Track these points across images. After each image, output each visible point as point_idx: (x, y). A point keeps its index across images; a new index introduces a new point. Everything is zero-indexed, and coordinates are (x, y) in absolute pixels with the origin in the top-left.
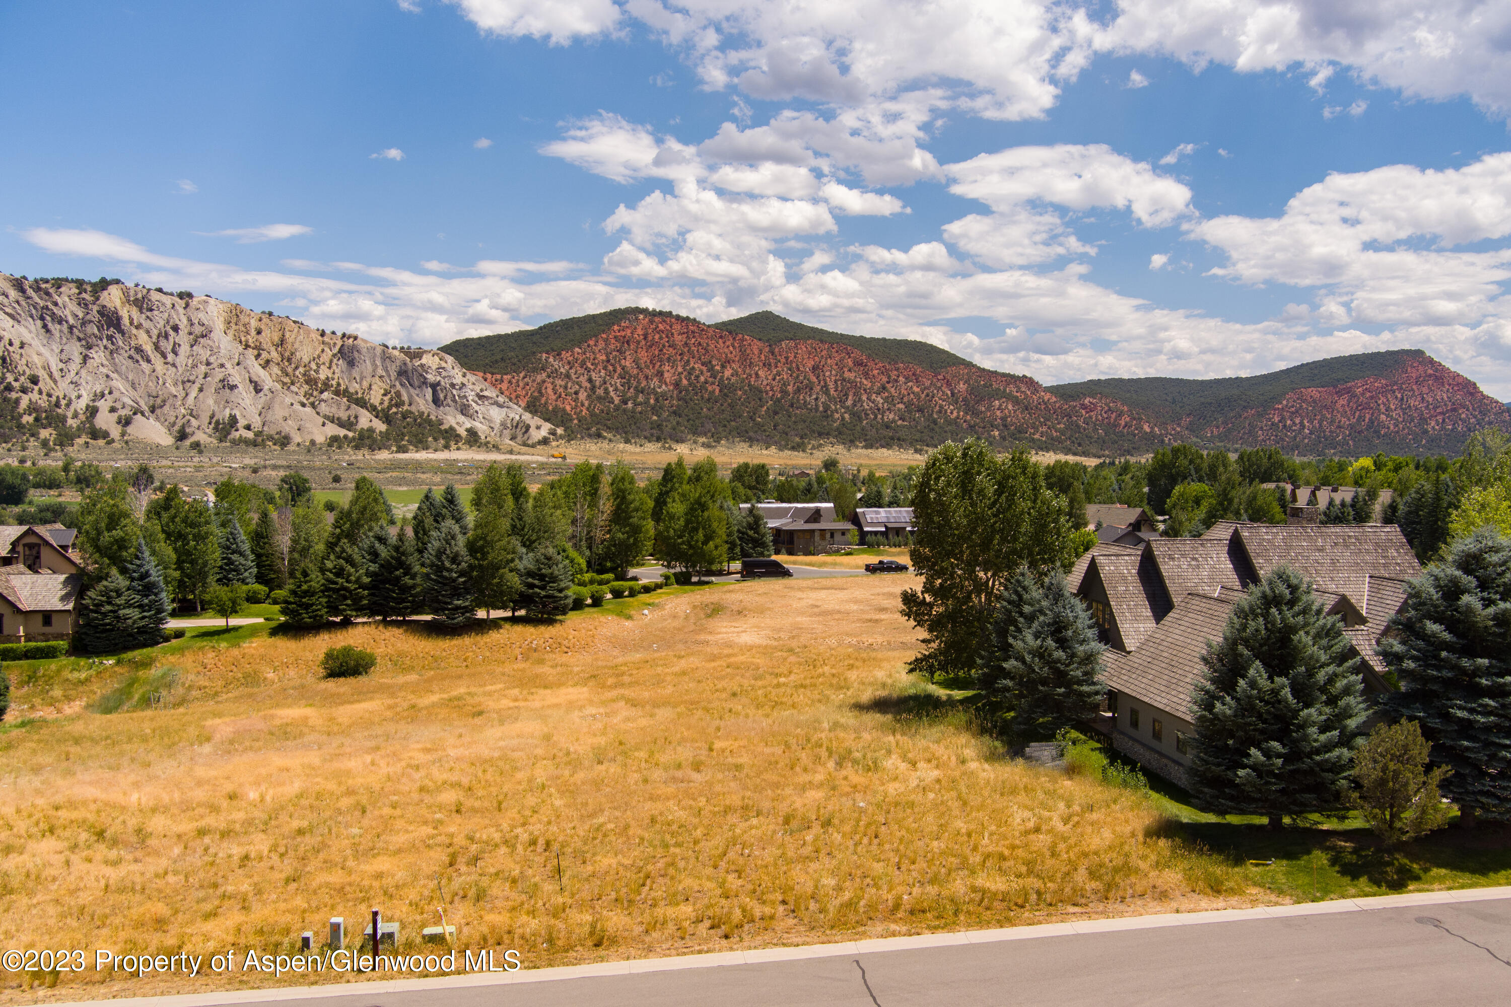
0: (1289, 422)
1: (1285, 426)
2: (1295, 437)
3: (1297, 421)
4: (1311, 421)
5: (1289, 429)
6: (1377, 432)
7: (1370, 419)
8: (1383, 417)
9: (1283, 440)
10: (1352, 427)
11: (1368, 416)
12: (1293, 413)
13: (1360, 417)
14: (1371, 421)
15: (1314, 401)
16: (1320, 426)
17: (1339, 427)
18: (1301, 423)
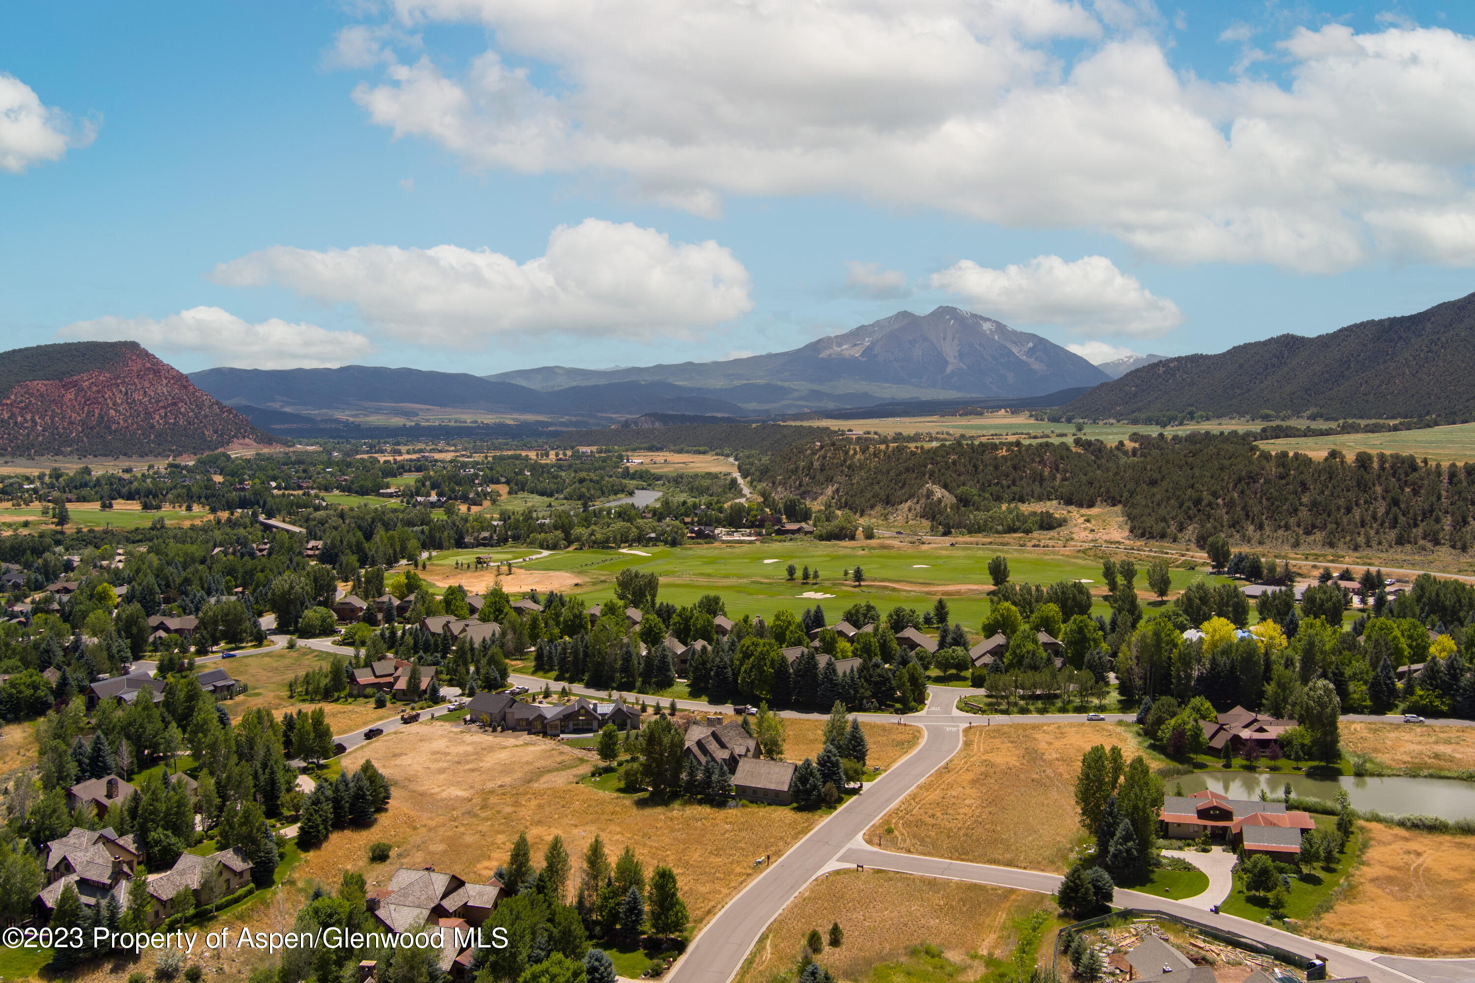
0: (19, 419)
1: (16, 423)
2: (28, 435)
3: (29, 417)
4: (42, 418)
5: (21, 426)
6: (108, 427)
7: (100, 414)
8: (112, 412)
9: (17, 439)
10: (83, 423)
11: (97, 411)
12: (22, 409)
13: (89, 412)
14: (101, 417)
15: (42, 395)
16: (53, 422)
17: (71, 423)
18: (33, 420)
